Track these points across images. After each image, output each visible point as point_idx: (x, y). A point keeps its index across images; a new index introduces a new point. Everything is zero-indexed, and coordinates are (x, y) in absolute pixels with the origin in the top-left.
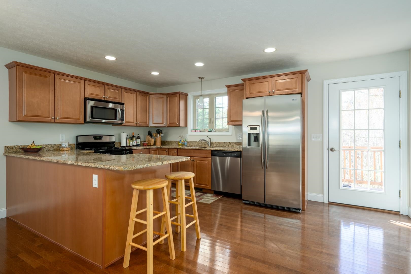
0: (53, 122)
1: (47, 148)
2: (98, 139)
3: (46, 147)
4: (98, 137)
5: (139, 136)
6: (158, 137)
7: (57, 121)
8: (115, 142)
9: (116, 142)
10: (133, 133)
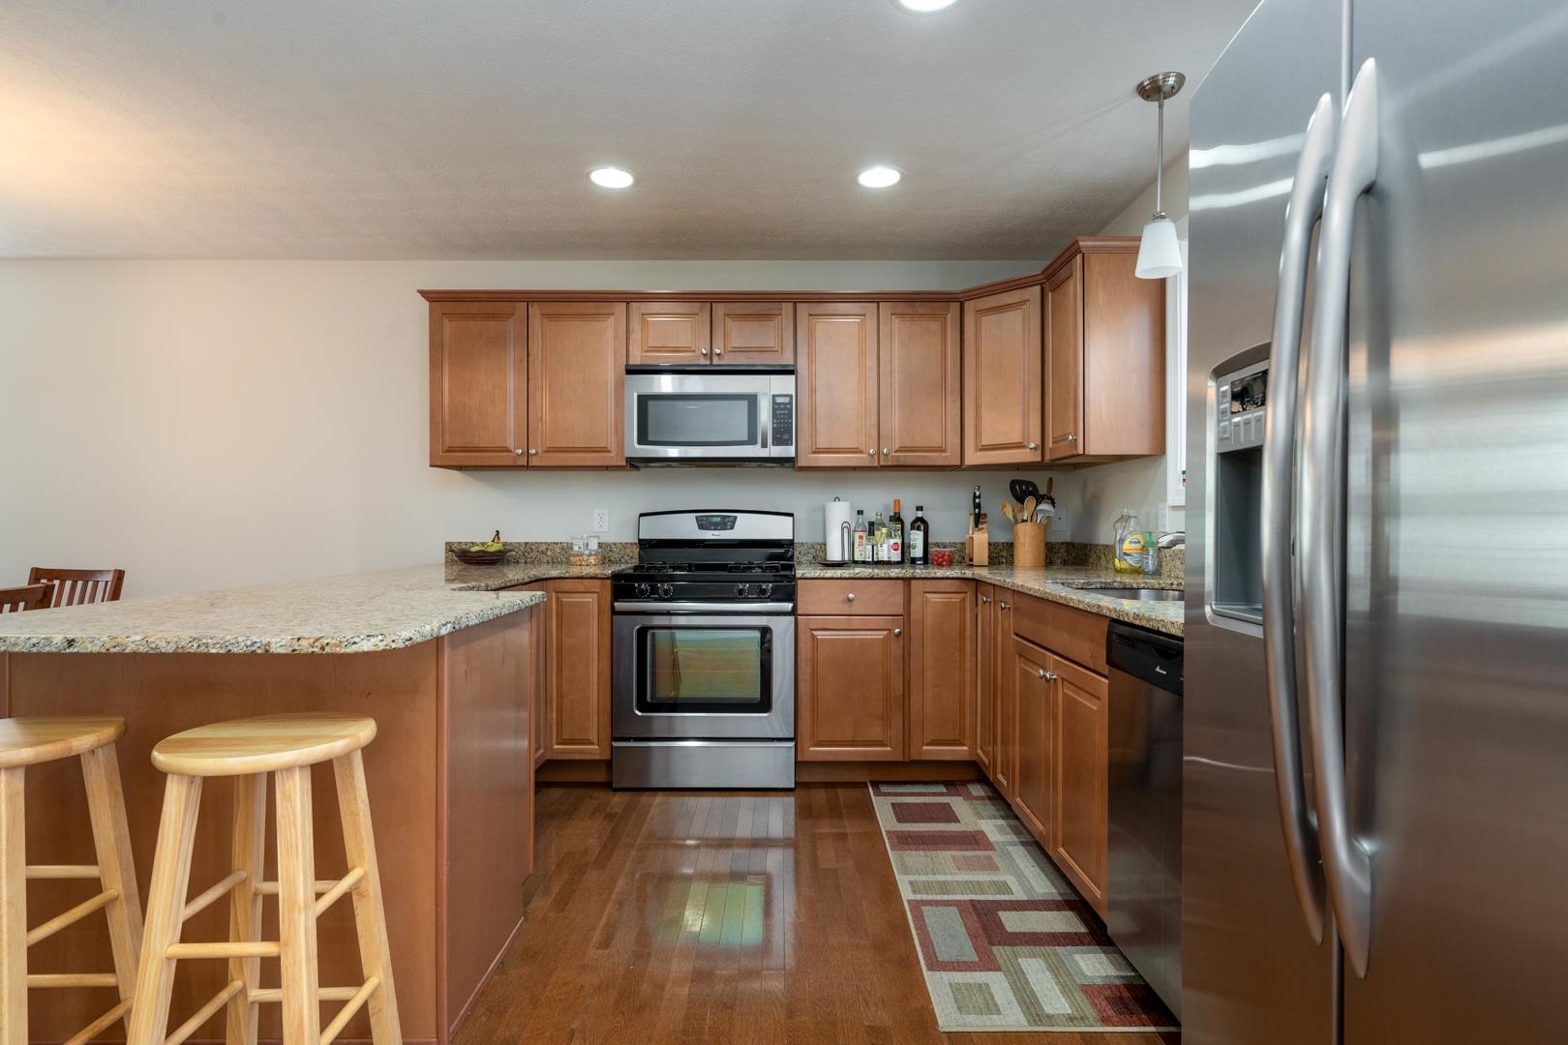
0: (524, 466)
1: (549, 553)
2: (716, 527)
3: (547, 549)
4: (719, 519)
5: (920, 514)
6: (1023, 521)
7: (534, 462)
8: (790, 543)
9: (796, 541)
10: (897, 503)
